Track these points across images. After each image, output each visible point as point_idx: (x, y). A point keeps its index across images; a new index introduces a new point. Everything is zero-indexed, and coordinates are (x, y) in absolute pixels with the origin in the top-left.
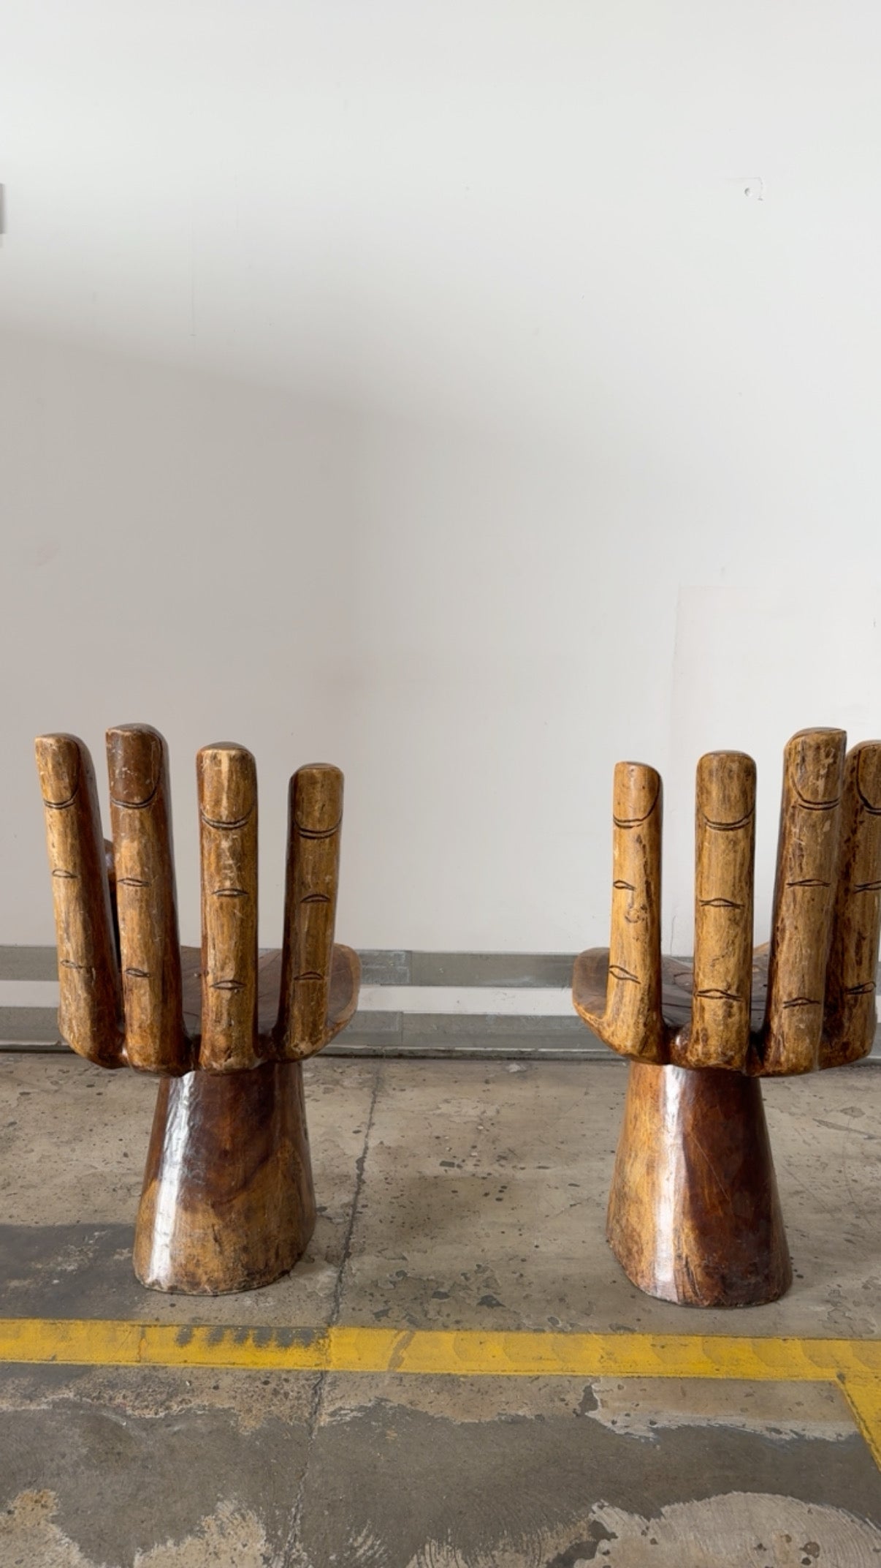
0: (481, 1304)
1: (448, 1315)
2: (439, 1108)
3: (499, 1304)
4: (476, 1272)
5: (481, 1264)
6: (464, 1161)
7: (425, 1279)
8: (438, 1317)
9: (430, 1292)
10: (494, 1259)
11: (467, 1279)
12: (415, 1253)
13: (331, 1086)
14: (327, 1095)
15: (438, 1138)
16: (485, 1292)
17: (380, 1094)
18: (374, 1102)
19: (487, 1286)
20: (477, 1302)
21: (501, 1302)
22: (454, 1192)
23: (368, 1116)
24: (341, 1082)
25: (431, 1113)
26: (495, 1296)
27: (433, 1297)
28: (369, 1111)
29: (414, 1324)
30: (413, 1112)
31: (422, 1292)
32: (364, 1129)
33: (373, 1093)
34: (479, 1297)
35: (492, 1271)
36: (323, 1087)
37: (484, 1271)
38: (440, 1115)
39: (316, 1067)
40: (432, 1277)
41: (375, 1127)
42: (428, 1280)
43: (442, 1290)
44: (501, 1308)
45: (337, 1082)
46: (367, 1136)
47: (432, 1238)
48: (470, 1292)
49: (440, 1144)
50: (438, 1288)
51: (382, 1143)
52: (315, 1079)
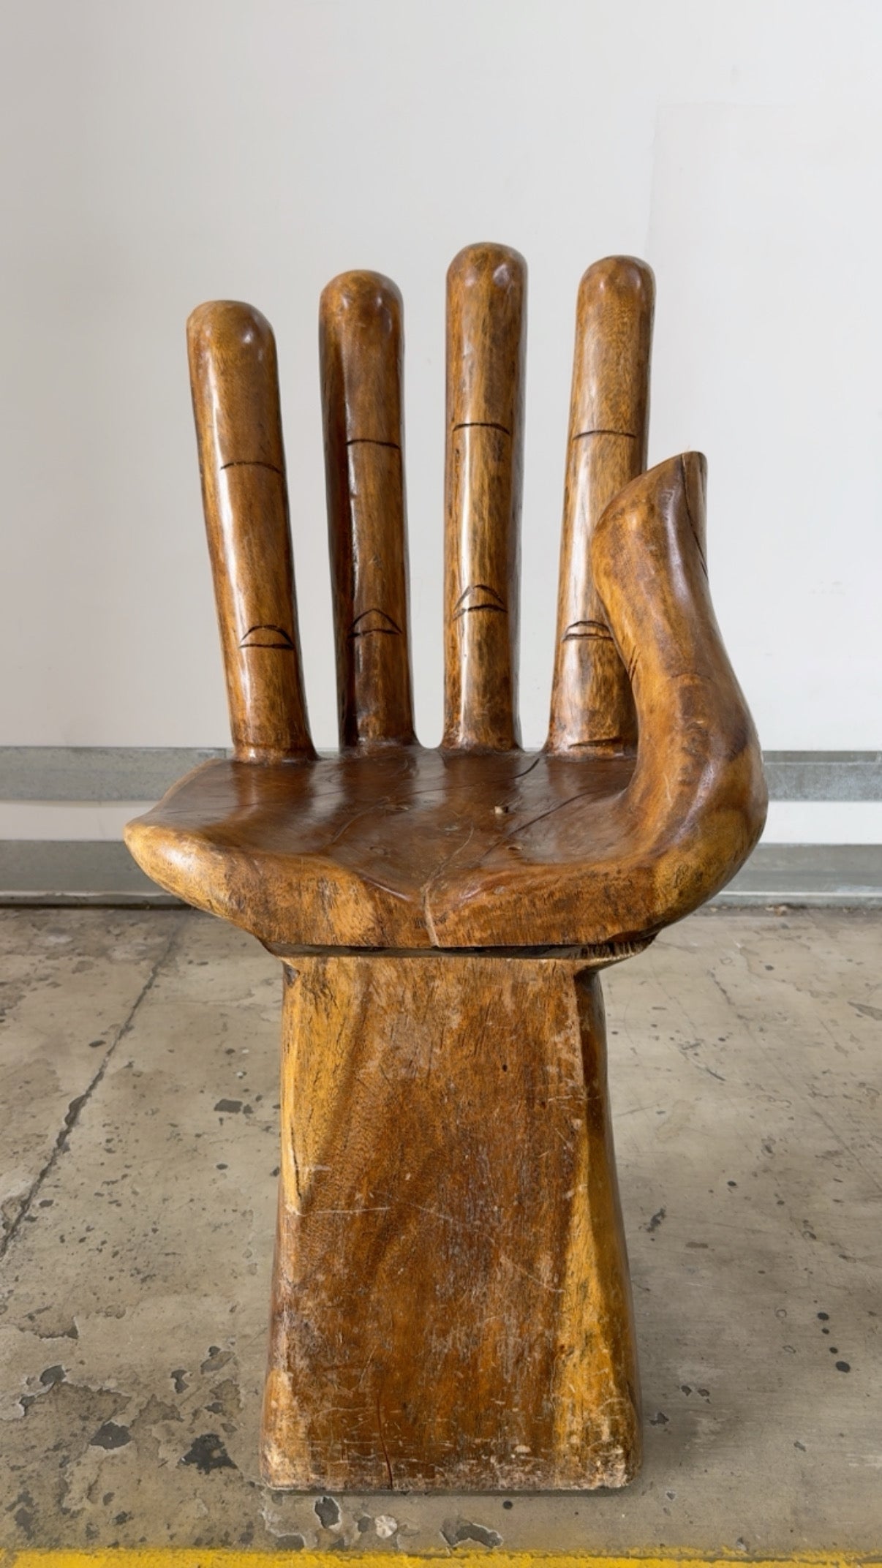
0: (189, 1459)
1: (108, 1499)
2: (250, 995)
3: (225, 1462)
4: (204, 1367)
5: (219, 1344)
6: (258, 1099)
7: (94, 1388)
8: (87, 1504)
9: (93, 1427)
10: (248, 1330)
11: (180, 1387)
12: (100, 1320)
13: (91, 959)
14: (77, 975)
15: (230, 1052)
16: (209, 1424)
17: (164, 971)
18: (148, 987)
19: (214, 1409)
20: (181, 1454)
21: (231, 1456)
22: (222, 1167)
23: (128, 1012)
24: (109, 952)
25: (235, 1004)
26: (223, 1435)
27: (95, 1441)
28: (133, 1003)
29: (27, 1529)
30: (205, 1003)
31: (79, 1424)
32: (110, 1040)
33: (154, 971)
34: (190, 1438)
35: (236, 1363)
36: (77, 959)
37: (222, 1363)
38: (248, 1008)
39: (83, 925)
40: (111, 1384)
41: (131, 1034)
42: (101, 1392)
43: (119, 1421)
44: (227, 1470)
45: (103, 952)
46: (109, 1053)
47: (144, 1280)
48: (174, 1424)
49: (230, 1064)
50: (115, 1413)
51: (130, 1065)
52: (71, 947)
